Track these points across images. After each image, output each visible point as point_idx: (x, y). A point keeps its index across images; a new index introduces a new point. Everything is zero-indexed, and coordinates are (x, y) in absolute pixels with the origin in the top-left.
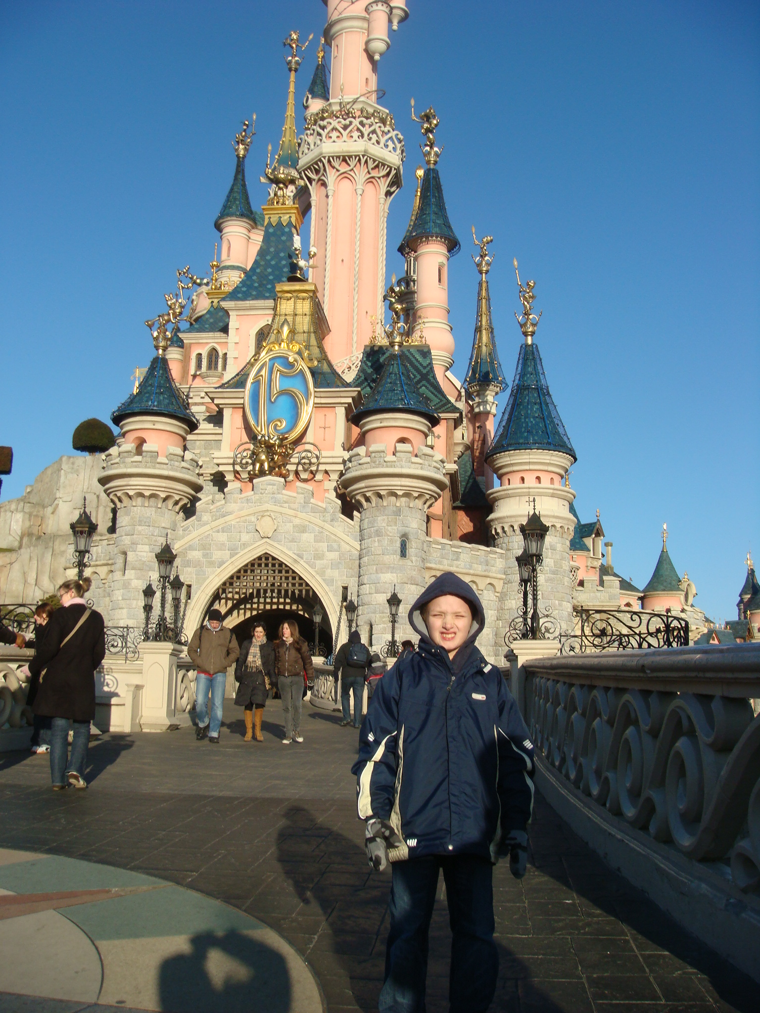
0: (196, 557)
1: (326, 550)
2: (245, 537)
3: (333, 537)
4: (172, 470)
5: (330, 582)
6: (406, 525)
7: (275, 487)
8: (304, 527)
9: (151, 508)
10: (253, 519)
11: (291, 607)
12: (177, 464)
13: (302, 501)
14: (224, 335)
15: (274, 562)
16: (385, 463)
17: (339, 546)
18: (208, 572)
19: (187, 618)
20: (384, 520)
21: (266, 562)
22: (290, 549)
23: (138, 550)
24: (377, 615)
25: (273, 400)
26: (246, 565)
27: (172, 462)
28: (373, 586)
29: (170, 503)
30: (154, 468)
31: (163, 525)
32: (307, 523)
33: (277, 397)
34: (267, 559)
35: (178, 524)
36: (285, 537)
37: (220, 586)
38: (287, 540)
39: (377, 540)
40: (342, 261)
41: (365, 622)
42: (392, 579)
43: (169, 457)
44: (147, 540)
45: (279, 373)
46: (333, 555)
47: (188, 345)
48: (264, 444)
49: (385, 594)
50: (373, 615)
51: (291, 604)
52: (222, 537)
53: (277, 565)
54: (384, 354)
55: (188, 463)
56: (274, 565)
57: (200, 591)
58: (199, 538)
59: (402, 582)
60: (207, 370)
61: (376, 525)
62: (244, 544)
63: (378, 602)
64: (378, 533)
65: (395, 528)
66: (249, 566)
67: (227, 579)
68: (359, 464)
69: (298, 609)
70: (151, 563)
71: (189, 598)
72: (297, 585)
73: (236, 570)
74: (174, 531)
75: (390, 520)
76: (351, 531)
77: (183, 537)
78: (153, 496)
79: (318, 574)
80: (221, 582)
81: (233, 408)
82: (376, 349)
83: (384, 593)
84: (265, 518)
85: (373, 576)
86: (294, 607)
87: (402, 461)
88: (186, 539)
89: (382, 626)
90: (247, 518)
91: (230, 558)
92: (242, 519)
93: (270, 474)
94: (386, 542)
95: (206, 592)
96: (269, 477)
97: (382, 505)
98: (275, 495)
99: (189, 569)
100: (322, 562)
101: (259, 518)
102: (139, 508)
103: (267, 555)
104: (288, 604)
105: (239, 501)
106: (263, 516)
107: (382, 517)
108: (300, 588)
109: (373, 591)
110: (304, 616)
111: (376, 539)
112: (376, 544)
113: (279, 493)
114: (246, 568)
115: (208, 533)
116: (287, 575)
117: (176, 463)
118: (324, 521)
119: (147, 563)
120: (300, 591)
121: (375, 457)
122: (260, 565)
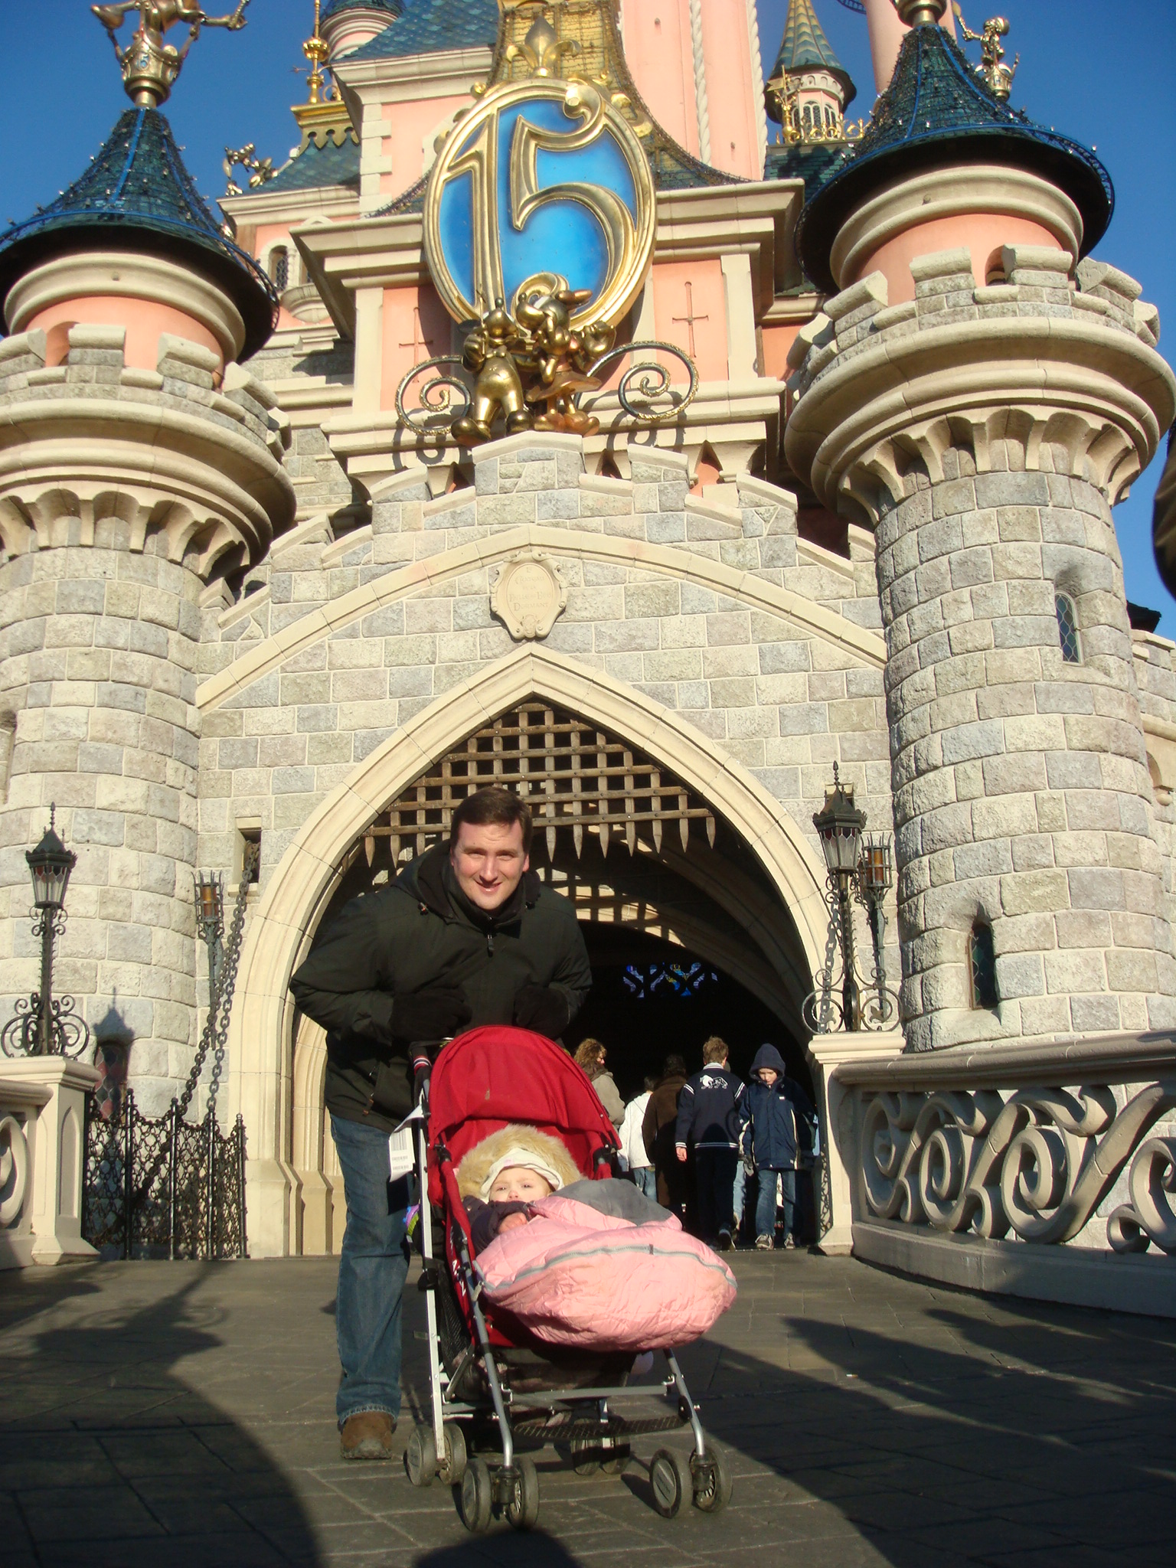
0: (276, 729)
1: (754, 668)
2: (453, 646)
3: (779, 621)
4: (176, 407)
5: (785, 780)
6: (1070, 537)
7: (552, 465)
8: (666, 593)
9: (103, 553)
10: (477, 579)
11: (618, 914)
12: (193, 391)
13: (654, 505)
14: (348, 193)
15: (564, 727)
16: (976, 308)
17: (806, 651)
18: (320, 776)
19: (246, 950)
20: (986, 520)
21: (532, 729)
22: (621, 674)
23: (56, 698)
24: (1008, 878)
25: (519, 223)
26: (461, 746)
27: (179, 384)
28: (972, 770)
29: (176, 538)
30: (111, 395)
31: (150, 611)
32: (678, 579)
33: (532, 215)
34: (536, 718)
35: (209, 617)
36: (600, 635)
37: (366, 827)
38: (607, 645)
39: (966, 597)
40: (657, 23)
41: (953, 914)
42: (1049, 732)
43: (165, 367)
44: (88, 664)
45: (533, 144)
46: (788, 685)
47: (248, 231)
48: (504, 336)
49: (1029, 795)
50: (991, 881)
51: (616, 903)
52: (369, 652)
53: (575, 740)
54: (830, 161)
55: (239, 398)
56: (562, 739)
57: (293, 849)
58: (281, 661)
59: (1087, 742)
60: (302, 281)
61: (957, 542)
62: (449, 670)
63: (1005, 829)
64: (971, 573)
65: (1036, 546)
66: (472, 749)
67: (392, 801)
68: (875, 329)
69: (641, 920)
70: (104, 746)
71: (255, 877)
72: (656, 804)
73: (423, 763)
74: (195, 640)
75: (1010, 517)
76: (844, 591)
77: (227, 663)
78: (109, 507)
79: (734, 755)
80: (369, 813)
81: (387, 286)
82: (804, 151)
83: (1024, 789)
84: (521, 571)
85: (970, 732)
86: (629, 914)
87: (1038, 296)
88: (239, 667)
89: (1032, 917)
90: (457, 579)
91: (402, 721)
92: (441, 583)
93: (530, 424)
94: (1002, 599)
95: (315, 851)
96: (528, 435)
97: (970, 469)
98: (556, 493)
99: (251, 774)
100: (744, 711)
101: (501, 569)
102: (61, 551)
103: (537, 707)
104: (606, 902)
105: (424, 522)
106: (515, 564)
107: (978, 513)
108: (669, 814)
109: (977, 788)
110: (663, 941)
111: (965, 594)
112: (967, 612)
113: (567, 485)
114: (461, 756)
115: (314, 640)
116: (615, 770)
117: (193, 387)
118: (740, 566)
119: (91, 746)
120: (670, 826)
121: (934, 292)
122: (511, 743)
